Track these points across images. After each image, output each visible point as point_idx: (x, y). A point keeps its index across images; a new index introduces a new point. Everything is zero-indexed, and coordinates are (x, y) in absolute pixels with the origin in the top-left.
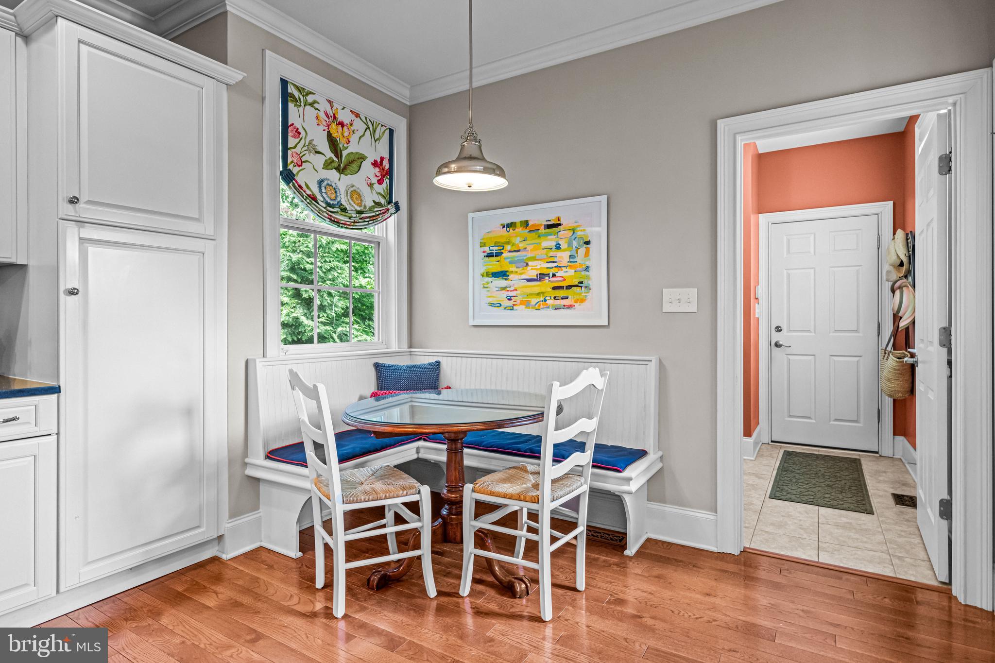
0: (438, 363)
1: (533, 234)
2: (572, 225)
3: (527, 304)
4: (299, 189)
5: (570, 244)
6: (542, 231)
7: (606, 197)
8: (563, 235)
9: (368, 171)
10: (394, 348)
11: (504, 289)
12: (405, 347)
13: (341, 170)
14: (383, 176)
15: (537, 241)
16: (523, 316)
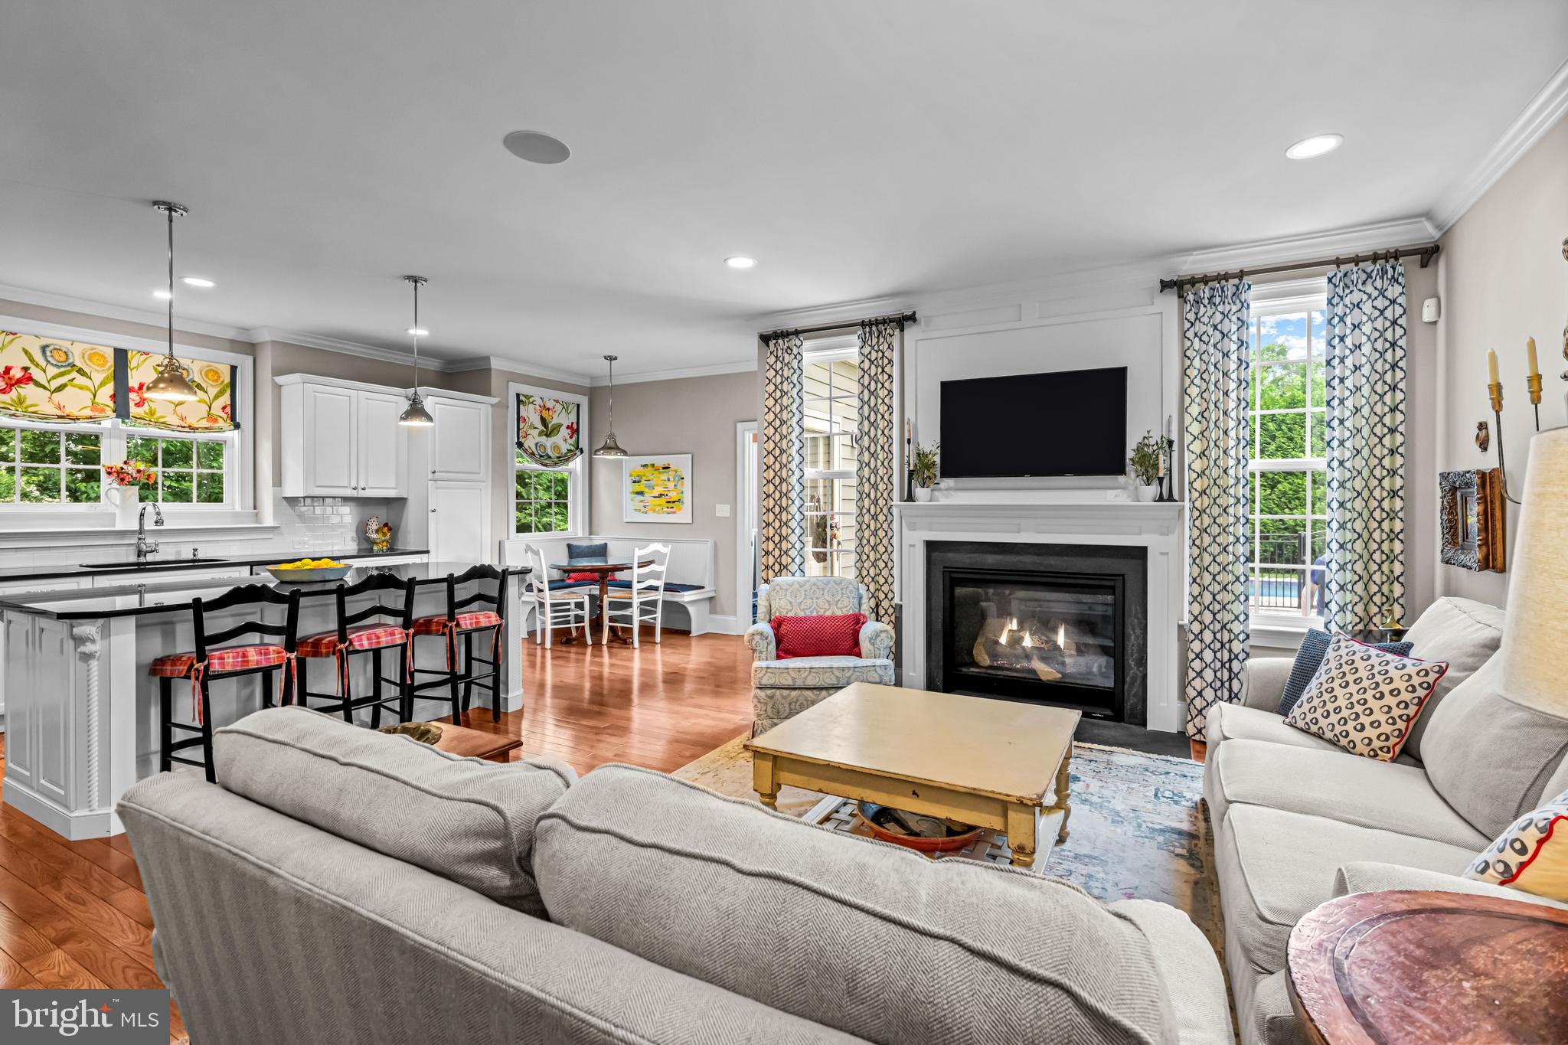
0: (606, 544)
2: (675, 468)
3: (654, 510)
4: (525, 451)
5: (674, 479)
6: (661, 470)
7: (690, 455)
8: (671, 473)
9: (564, 432)
10: (580, 535)
11: (642, 501)
12: (587, 535)
13: (548, 435)
14: (573, 433)
15: (658, 475)
16: (652, 517)
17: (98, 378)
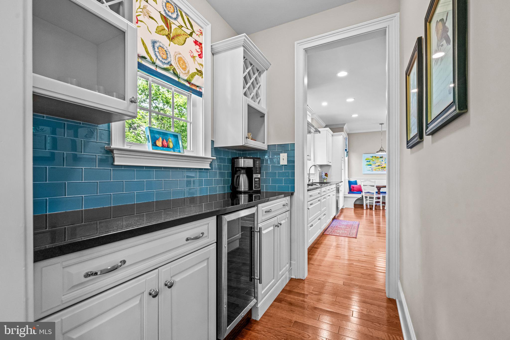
0: (356, 180)
1: (377, 159)
6: (379, 158)
11: (371, 167)
12: (348, 178)
15: (378, 160)
16: (374, 172)
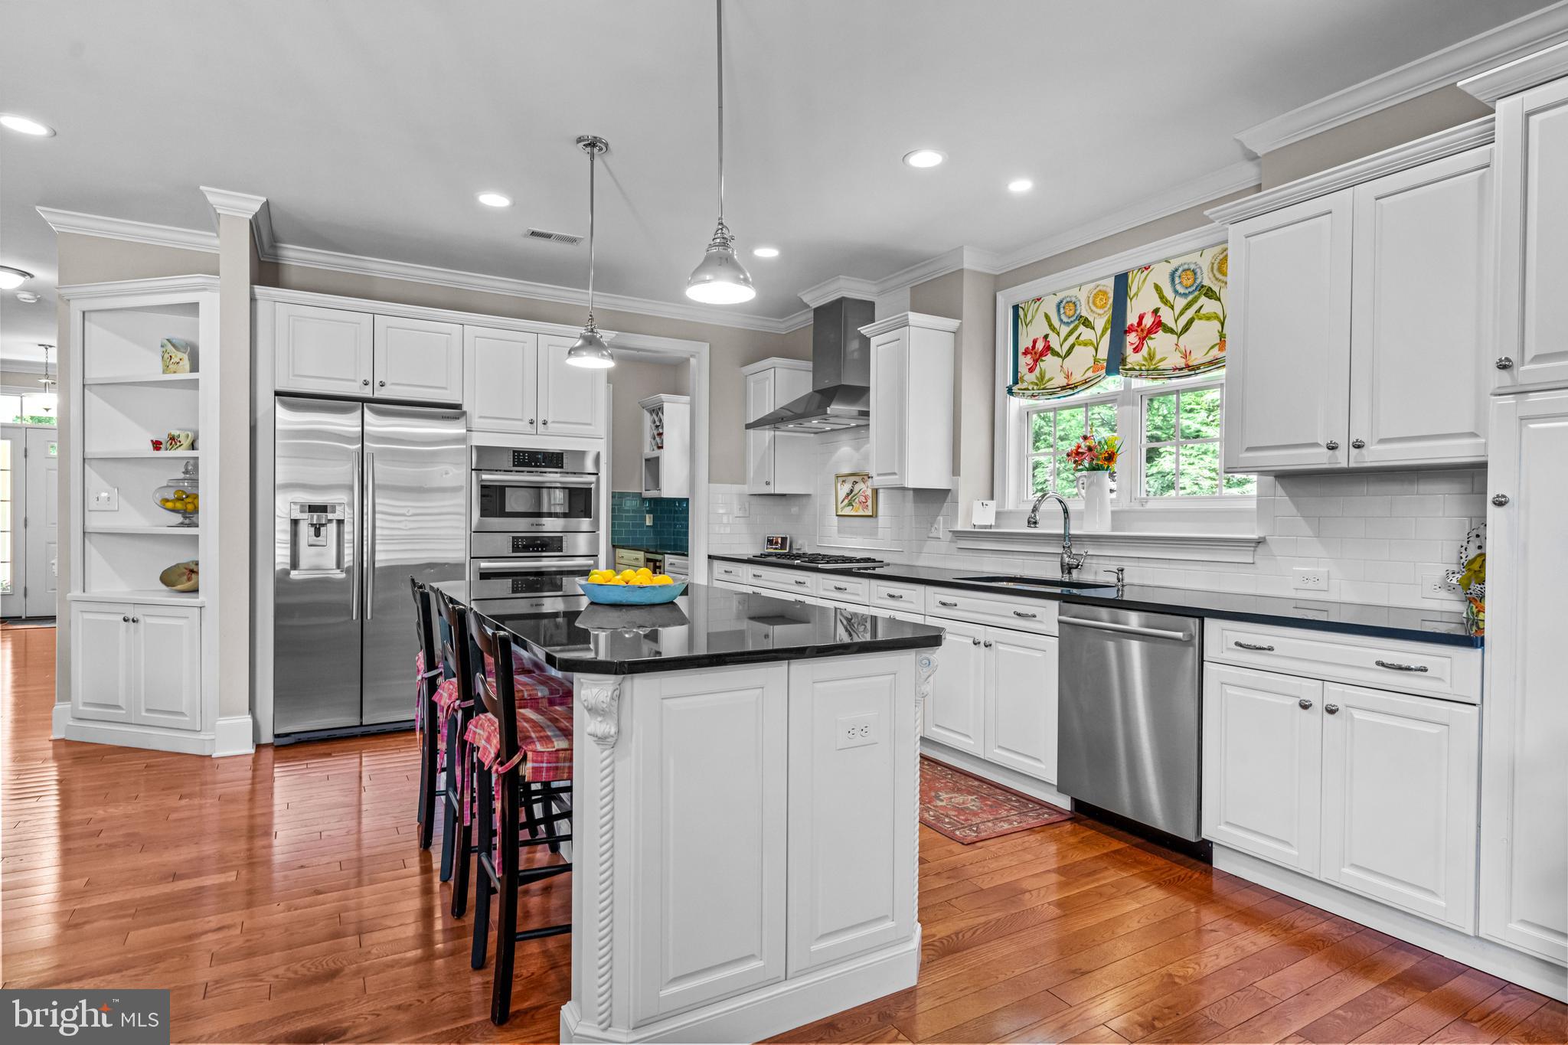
17: (1100, 323)
